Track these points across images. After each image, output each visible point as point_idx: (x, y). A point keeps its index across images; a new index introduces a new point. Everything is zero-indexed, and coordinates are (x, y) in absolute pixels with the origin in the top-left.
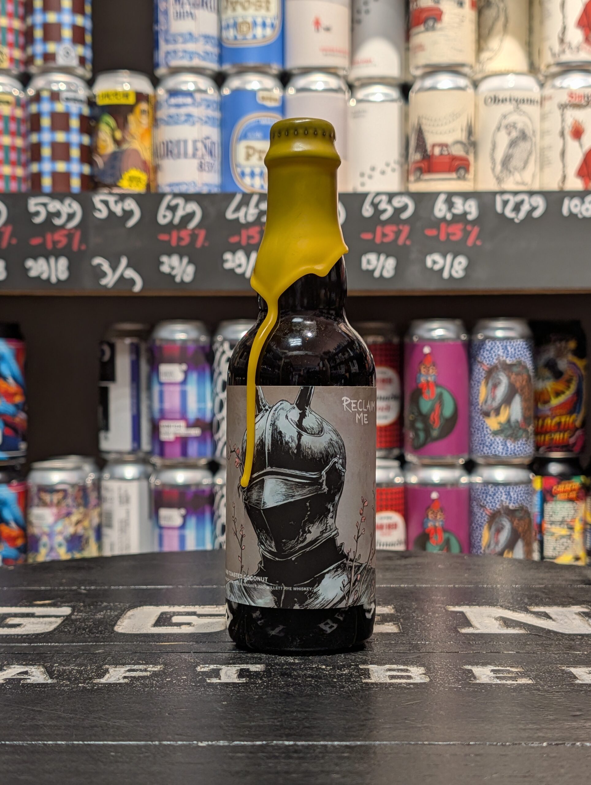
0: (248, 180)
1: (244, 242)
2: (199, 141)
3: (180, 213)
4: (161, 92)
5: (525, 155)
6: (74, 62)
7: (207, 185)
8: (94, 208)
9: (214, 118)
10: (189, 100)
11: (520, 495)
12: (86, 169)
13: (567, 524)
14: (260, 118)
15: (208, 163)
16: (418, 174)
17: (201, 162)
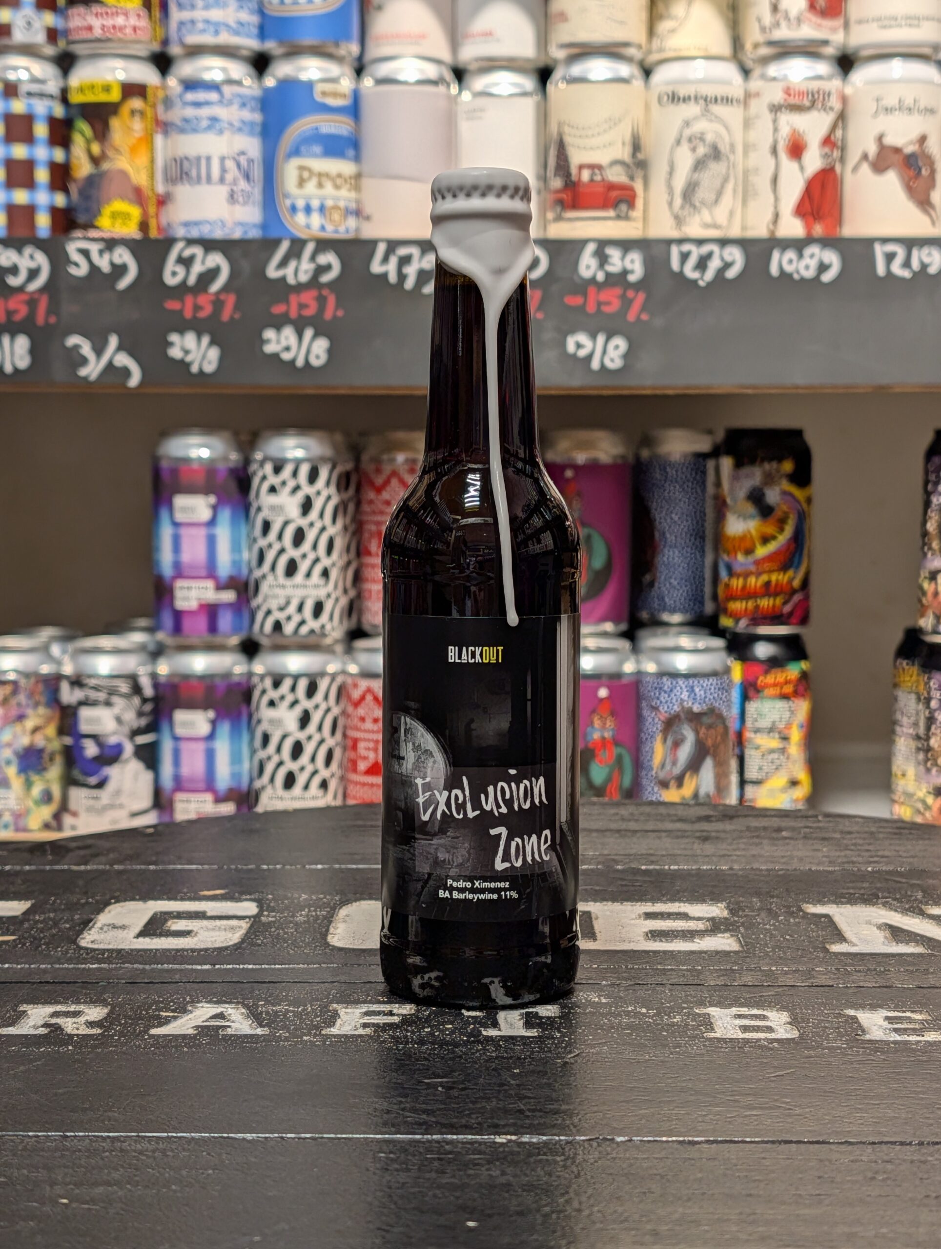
0: (301, 218)
1: (293, 314)
2: (229, 158)
3: (197, 268)
4: (172, 82)
5: (718, 183)
6: (40, 38)
7: (241, 224)
8: (68, 261)
9: (252, 124)
10: (213, 96)
11: (708, 692)
12: (60, 200)
13: (780, 733)
14: (318, 124)
15: (242, 190)
16: (559, 209)
17: (232, 190)
